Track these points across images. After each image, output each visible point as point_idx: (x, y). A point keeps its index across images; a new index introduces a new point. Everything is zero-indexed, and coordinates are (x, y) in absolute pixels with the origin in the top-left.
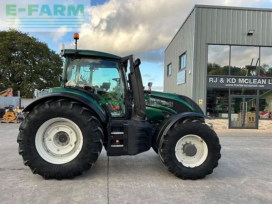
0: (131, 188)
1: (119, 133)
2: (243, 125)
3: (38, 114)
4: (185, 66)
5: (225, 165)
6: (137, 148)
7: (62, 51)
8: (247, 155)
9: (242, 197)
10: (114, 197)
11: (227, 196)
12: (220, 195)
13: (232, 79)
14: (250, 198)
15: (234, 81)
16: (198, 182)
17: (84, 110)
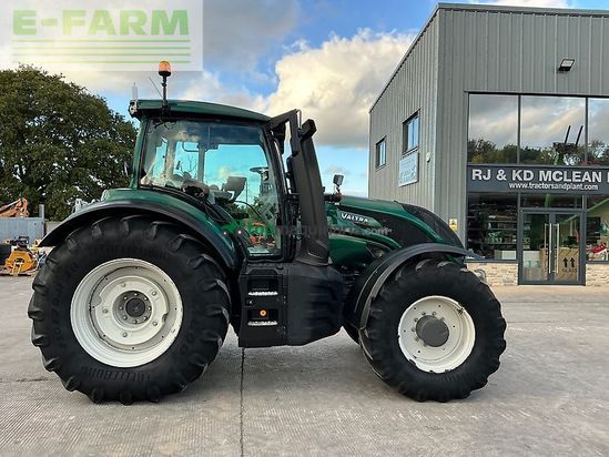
0: (296, 422)
1: (266, 294)
2: (551, 275)
3: (76, 251)
4: (416, 144)
5: (514, 367)
6: (309, 328)
7: (132, 104)
8: (564, 344)
9: (559, 442)
10: (257, 444)
11: (523, 439)
12: (506, 438)
13: (525, 172)
14: (579, 444)
15: (528, 175)
16: (454, 406)
17: (185, 241)
